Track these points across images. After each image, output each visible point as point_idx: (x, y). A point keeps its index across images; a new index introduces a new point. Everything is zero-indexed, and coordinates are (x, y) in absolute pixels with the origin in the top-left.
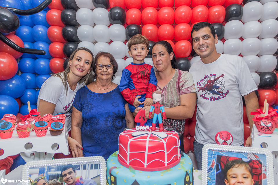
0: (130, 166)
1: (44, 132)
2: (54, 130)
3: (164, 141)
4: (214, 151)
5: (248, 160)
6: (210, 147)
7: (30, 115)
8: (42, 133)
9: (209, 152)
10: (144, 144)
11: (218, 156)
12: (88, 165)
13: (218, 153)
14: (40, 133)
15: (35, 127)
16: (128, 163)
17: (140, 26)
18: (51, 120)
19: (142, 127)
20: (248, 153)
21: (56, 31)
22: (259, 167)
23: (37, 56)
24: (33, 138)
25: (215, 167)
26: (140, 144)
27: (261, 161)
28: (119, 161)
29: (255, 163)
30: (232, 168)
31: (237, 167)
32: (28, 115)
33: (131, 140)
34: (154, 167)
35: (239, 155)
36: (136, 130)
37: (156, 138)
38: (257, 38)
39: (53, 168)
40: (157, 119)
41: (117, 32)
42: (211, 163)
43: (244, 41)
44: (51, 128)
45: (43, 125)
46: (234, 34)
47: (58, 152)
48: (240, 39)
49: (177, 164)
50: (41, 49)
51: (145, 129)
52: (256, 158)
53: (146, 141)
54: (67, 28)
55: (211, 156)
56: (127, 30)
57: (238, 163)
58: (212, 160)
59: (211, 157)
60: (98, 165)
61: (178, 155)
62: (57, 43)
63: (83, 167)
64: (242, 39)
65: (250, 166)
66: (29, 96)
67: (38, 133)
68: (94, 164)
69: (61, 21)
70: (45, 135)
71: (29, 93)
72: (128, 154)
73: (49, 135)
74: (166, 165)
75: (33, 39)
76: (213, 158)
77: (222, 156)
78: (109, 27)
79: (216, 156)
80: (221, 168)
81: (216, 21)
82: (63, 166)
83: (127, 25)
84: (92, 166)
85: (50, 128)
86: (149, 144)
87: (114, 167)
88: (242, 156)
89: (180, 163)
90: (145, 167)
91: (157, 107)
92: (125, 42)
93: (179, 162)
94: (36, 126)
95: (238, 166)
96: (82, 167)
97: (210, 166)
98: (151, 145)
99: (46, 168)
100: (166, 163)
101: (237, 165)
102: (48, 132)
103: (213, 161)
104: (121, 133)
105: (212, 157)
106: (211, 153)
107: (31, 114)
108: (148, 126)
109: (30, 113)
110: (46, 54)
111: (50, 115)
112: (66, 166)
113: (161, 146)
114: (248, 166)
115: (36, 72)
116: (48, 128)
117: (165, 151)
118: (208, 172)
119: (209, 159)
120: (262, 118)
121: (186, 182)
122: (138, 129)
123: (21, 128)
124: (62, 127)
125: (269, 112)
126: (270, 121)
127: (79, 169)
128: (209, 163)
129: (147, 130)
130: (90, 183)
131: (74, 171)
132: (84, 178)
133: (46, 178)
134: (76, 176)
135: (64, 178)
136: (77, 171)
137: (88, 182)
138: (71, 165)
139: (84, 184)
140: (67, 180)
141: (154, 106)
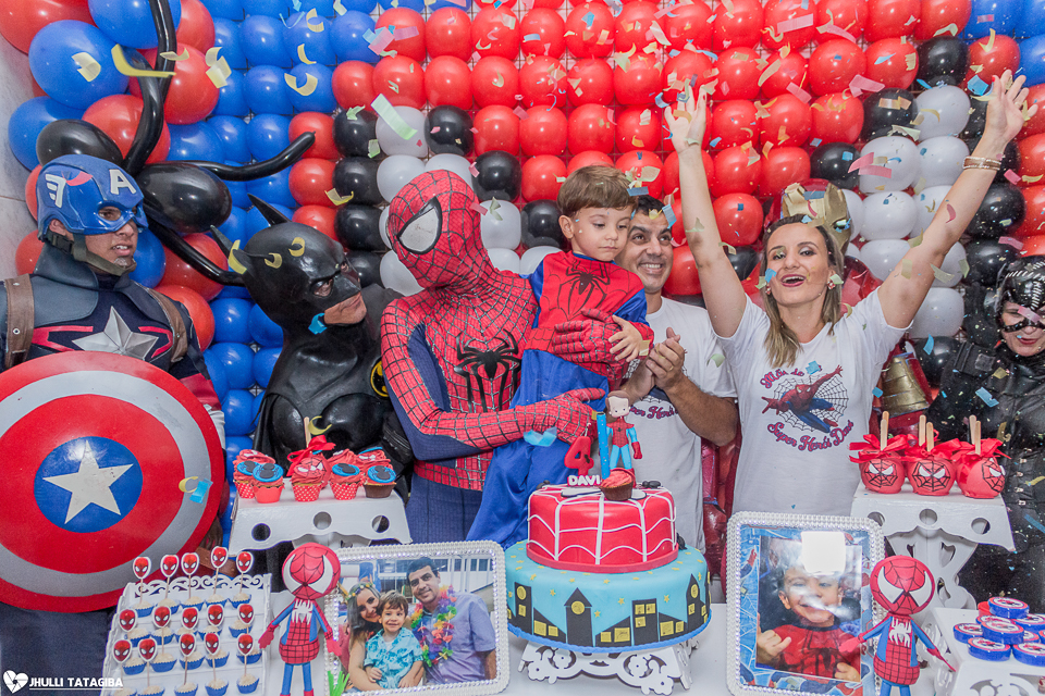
0: (561, 562)
1: (353, 489)
2: (375, 484)
3: (638, 505)
4: (754, 529)
6: (746, 519)
8: (348, 491)
9: (744, 530)
10: (595, 512)
11: (763, 539)
12: (466, 560)
13: (764, 531)
15: (333, 477)
16: (556, 557)
18: (360, 463)
19: (582, 480)
21: (318, 220)
24: (326, 502)
25: (756, 565)
26: (582, 511)
33: (564, 502)
34: (618, 564)
39: (388, 565)
40: (620, 458)
42: (749, 556)
43: (864, 247)
44: (370, 481)
47: (385, 535)
48: (854, 242)
49: (670, 561)
51: (591, 483)
53: (598, 505)
54: (350, 212)
55: (749, 539)
56: (526, 218)
58: (751, 548)
59: (748, 542)
60: (487, 560)
61: (672, 541)
63: (455, 564)
64: (859, 242)
67: (339, 491)
68: (478, 558)
70: (356, 496)
72: (556, 535)
73: (363, 497)
74: (645, 559)
76: (753, 544)
79: (759, 540)
83: (526, 200)
84: (474, 562)
86: (605, 512)
90: (598, 563)
91: (619, 430)
92: (519, 249)
93: (675, 558)
94: (335, 474)
96: (451, 564)
97: (747, 563)
98: (608, 515)
99: (374, 563)
100: (645, 554)
102: (361, 491)
103: (753, 550)
105: (751, 542)
106: (746, 533)
112: (417, 561)
113: (632, 515)
117: (643, 528)
118: (742, 576)
119: (742, 546)
120: (873, 456)
121: (690, 600)
122: (574, 483)
123: (303, 478)
124: (393, 478)
125: (890, 442)
126: (890, 463)
127: (445, 569)
128: (743, 556)
129: (595, 485)
130: (470, 601)
131: (436, 573)
132: (456, 589)
133: (374, 586)
134: (440, 585)
135: (414, 589)
136: (440, 573)
137: (467, 599)
138: (427, 559)
139: (458, 603)
140: (420, 594)
141: (613, 427)
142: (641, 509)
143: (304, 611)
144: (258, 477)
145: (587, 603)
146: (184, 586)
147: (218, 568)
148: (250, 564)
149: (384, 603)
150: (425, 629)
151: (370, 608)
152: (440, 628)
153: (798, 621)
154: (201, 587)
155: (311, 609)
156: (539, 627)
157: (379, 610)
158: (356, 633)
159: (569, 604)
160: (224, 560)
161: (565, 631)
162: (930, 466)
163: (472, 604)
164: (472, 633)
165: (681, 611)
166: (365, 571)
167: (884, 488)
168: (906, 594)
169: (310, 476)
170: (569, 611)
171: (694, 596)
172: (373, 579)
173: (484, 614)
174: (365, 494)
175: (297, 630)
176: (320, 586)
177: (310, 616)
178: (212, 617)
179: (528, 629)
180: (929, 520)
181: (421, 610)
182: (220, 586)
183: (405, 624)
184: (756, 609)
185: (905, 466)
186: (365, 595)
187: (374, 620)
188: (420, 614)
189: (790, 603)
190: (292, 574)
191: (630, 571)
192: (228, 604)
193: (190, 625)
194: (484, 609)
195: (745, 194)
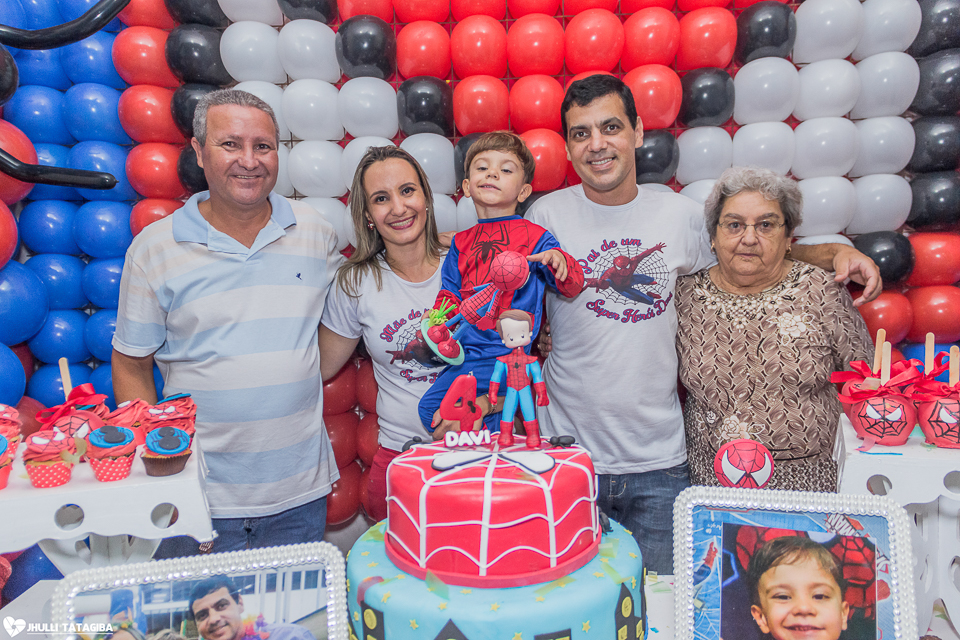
0: (429, 571)
1: (122, 464)
2: (159, 457)
3: (543, 484)
4: (712, 512)
5: (827, 537)
6: (701, 497)
7: (70, 406)
8: (114, 468)
9: (698, 514)
10: (477, 496)
11: (726, 526)
12: (284, 574)
13: (728, 515)
14: (107, 470)
15: (90, 449)
16: (422, 562)
17: (448, 81)
18: (147, 420)
19: (465, 438)
20: (828, 515)
21: (151, 103)
22: (866, 559)
23: (83, 192)
24: (83, 487)
25: (717, 564)
26: (463, 495)
27: (872, 539)
28: (391, 558)
29: (851, 545)
30: (776, 565)
31: (791, 563)
32: (62, 407)
33: (432, 482)
34: (512, 574)
35: (797, 521)
36: (446, 447)
37: (515, 472)
38: (844, 117)
39: (159, 591)
40: (519, 407)
41: (368, 105)
42: (706, 553)
43: (799, 128)
44: (149, 450)
45: (120, 439)
46: (767, 106)
48: (787, 121)
49: (591, 559)
50: (98, 167)
51: (478, 441)
52: (853, 531)
53: (481, 485)
55: (705, 528)
56: (403, 99)
57: (794, 549)
58: (709, 541)
59: (704, 531)
60: (316, 572)
61: (593, 529)
62: (153, 144)
63: (267, 581)
64: (793, 122)
65: (835, 557)
66: (59, 334)
67: (101, 468)
68: (303, 570)
69: (166, 68)
70: (128, 474)
71: (61, 326)
72: (422, 529)
73: (139, 474)
74: (553, 564)
75: (69, 133)
76: (712, 534)
77: (739, 526)
78: (338, 86)
79: (721, 527)
80: (739, 567)
81: (705, 60)
82: (195, 582)
83: (403, 78)
84: (296, 577)
85: (144, 450)
86: (493, 495)
87: (373, 578)
88: (807, 523)
89: (598, 556)
90: (483, 573)
91: (517, 366)
92: (396, 137)
93: (596, 552)
94: (93, 444)
95: (794, 558)
96: (261, 583)
97: (703, 562)
98: (499, 498)
100: (553, 556)
101: (791, 557)
103: (712, 544)
105: (708, 531)
106: (702, 518)
107: (71, 402)
109: (71, 398)
110: (117, 187)
111: (142, 404)
112: (205, 582)
113: (535, 500)
114: (829, 558)
115: (84, 248)
116: (135, 451)
117: (550, 517)
118: (696, 582)
119: (696, 538)
120: (871, 393)
121: (620, 621)
122: (453, 444)
124: (186, 445)
125: (894, 373)
126: (896, 403)
127: (252, 590)
128: (698, 552)
129: (484, 445)
131: (236, 597)
132: (269, 620)
133: (135, 625)
134: (244, 616)
135: (202, 624)
136: (244, 597)
137: (287, 634)
138: (223, 576)
140: (211, 632)
141: (507, 362)
162: (954, 408)
167: (886, 438)
169: (50, 449)
171: (626, 613)
174: (144, 470)
184: (718, 632)
185: (918, 408)
189: (768, 624)
195: (661, 66)
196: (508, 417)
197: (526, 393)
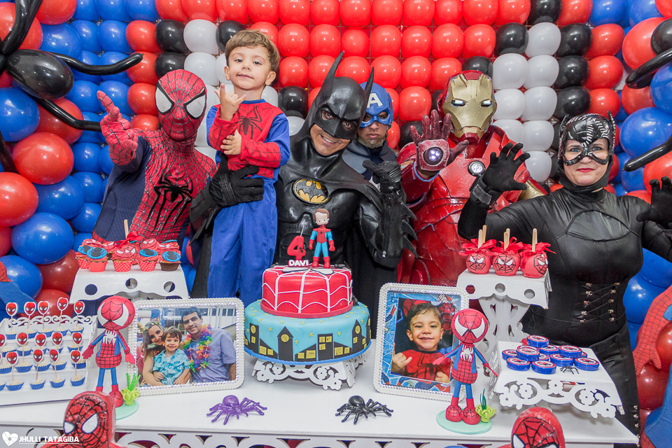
0: (278, 312)
1: (152, 265)
2: (167, 263)
3: (326, 278)
4: (395, 293)
5: (438, 303)
6: (391, 287)
7: (128, 241)
8: (149, 267)
9: (389, 294)
10: (299, 281)
11: (400, 299)
12: (219, 309)
13: (401, 295)
14: (146, 267)
16: (276, 309)
17: (306, 89)
18: (159, 249)
19: (297, 263)
20: (440, 295)
24: (136, 273)
25: (395, 314)
26: (293, 281)
27: (455, 305)
28: (262, 308)
29: (446, 306)
30: (418, 314)
33: (281, 276)
34: (312, 313)
35: (428, 297)
37: (317, 274)
38: (519, 119)
39: (170, 311)
40: (321, 250)
42: (391, 309)
44: (163, 260)
45: (151, 254)
47: (172, 294)
51: (303, 264)
52: (448, 301)
53: (301, 278)
55: (392, 299)
56: (282, 97)
57: (425, 308)
59: (391, 301)
60: (232, 309)
61: (348, 300)
63: (213, 311)
65: (441, 312)
66: (87, 217)
67: (144, 266)
68: (227, 308)
70: (154, 269)
71: (89, 212)
72: (276, 295)
73: (159, 270)
74: (329, 311)
76: (394, 302)
77: (405, 299)
79: (398, 300)
80: (404, 315)
82: (184, 309)
83: (282, 86)
84: (224, 310)
86: (305, 281)
88: (431, 298)
89: (349, 312)
90: (300, 312)
91: (321, 233)
93: (349, 310)
94: (140, 255)
96: (210, 312)
97: (390, 313)
98: (308, 283)
99: (161, 310)
100: (329, 307)
101: (424, 311)
102: (158, 266)
103: (394, 306)
104: (267, 270)
106: (391, 295)
108: (307, 261)
112: (188, 309)
113: (322, 284)
114: (438, 312)
116: (157, 260)
117: (328, 292)
118: (387, 321)
119: (388, 304)
121: (354, 335)
122: (292, 265)
123: (120, 257)
124: (178, 259)
126: (483, 256)
127: (206, 315)
128: (388, 309)
129: (305, 266)
130: (221, 334)
131: (200, 317)
132: (213, 326)
133: (160, 323)
134: (203, 324)
135: (186, 326)
136: (203, 317)
137: (219, 333)
138: (194, 308)
139: (213, 335)
140: (190, 329)
141: (317, 231)
142: (327, 280)
143: (111, 337)
144: (90, 255)
145: (290, 336)
146: (41, 321)
147: (62, 311)
148: (83, 309)
149: (167, 334)
150: (192, 350)
151: (158, 337)
152: (202, 349)
153: (417, 348)
154: (52, 322)
155: (116, 336)
156: (262, 350)
157: (163, 338)
158: (148, 352)
159: (280, 336)
160: (66, 306)
161: (277, 352)
162: (504, 258)
163: (222, 335)
164: (222, 353)
165: (349, 342)
166: (155, 314)
167: (478, 271)
168: (469, 331)
169: (124, 256)
170: (280, 340)
171: (358, 332)
172: (160, 319)
173: (230, 341)
174: (160, 268)
175: (106, 348)
176: (120, 322)
177: (114, 340)
178: (55, 340)
179: (257, 351)
180: (501, 290)
181: (190, 339)
182: (64, 322)
183: (180, 347)
184: (393, 340)
185: (492, 258)
186: (155, 328)
187: (160, 344)
188: (189, 341)
189: (412, 337)
190: (102, 314)
191: (319, 318)
192: (69, 333)
193: (41, 344)
194: (230, 339)
195: (420, 88)
196: (317, 255)
197: (325, 245)
